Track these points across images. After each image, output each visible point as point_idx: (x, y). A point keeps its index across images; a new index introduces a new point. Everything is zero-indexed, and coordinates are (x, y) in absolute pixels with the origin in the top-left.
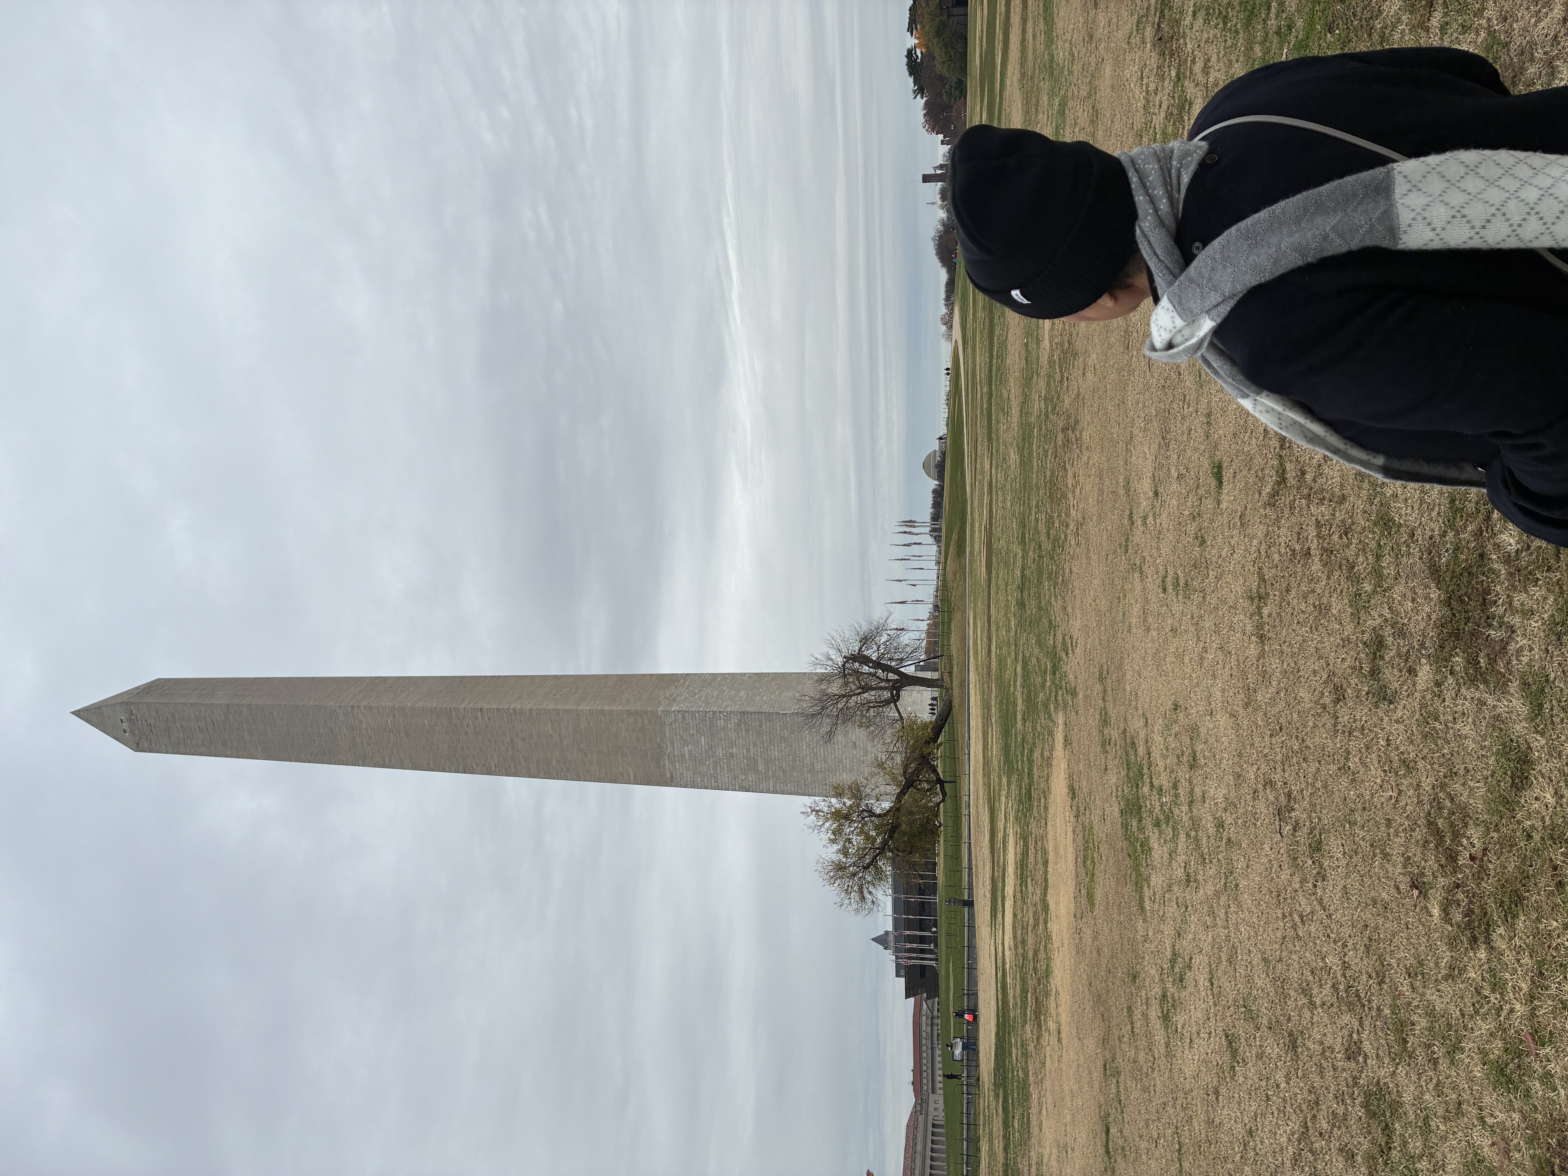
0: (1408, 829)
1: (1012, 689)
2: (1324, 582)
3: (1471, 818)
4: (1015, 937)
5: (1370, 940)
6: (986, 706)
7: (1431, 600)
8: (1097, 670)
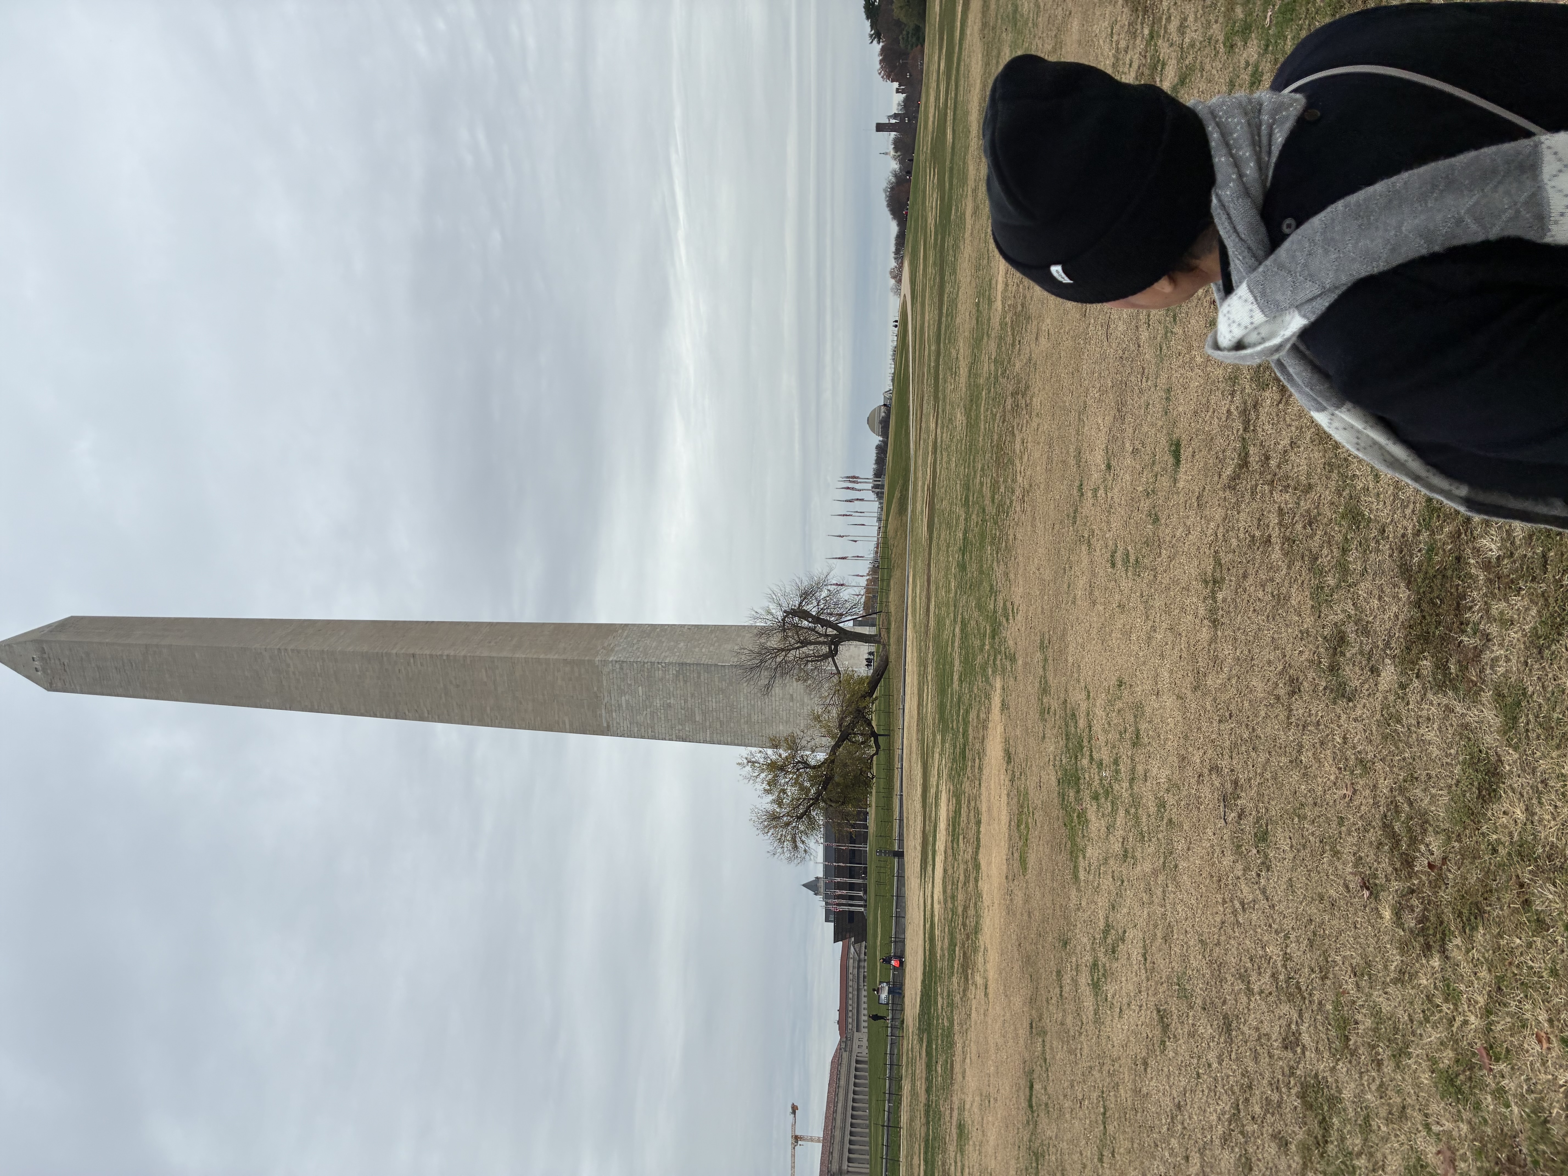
0: (1362, 829)
1: (949, 649)
2: (1284, 572)
3: (1430, 825)
4: (945, 892)
5: (1315, 934)
6: (922, 663)
7: (1400, 599)
8: (1038, 638)
